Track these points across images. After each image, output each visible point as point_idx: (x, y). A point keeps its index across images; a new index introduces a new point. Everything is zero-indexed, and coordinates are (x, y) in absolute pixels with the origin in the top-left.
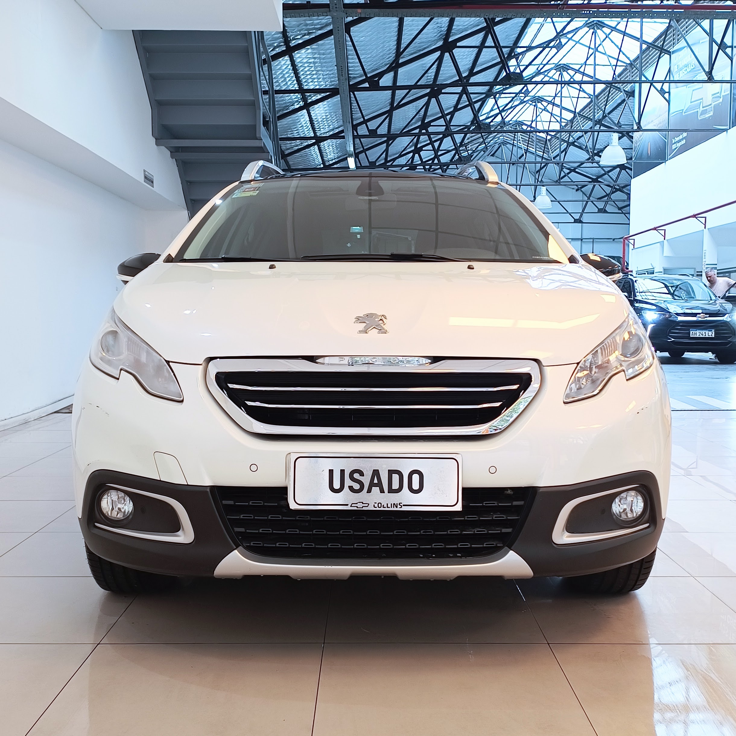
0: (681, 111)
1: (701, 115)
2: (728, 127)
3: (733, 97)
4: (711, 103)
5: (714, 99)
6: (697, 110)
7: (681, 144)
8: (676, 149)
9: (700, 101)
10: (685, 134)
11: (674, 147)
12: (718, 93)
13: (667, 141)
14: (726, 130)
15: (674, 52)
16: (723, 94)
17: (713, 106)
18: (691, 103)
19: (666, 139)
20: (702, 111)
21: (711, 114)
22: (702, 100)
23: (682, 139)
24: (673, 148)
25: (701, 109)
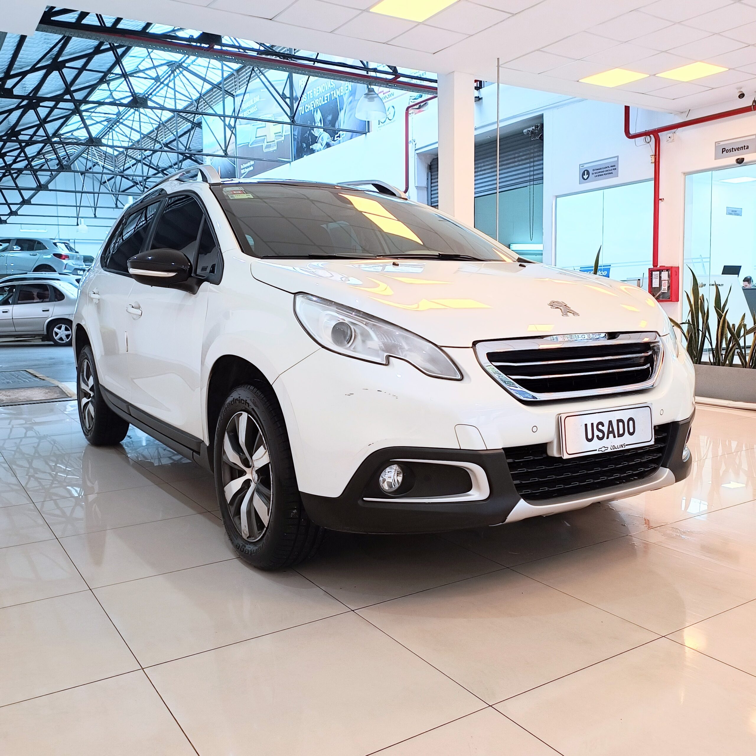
0: (248, 144)
1: (266, 148)
2: (291, 160)
3: (294, 137)
4: (273, 140)
5: (277, 137)
6: (261, 144)
7: (249, 170)
8: (244, 173)
9: (264, 137)
10: (252, 163)
11: (243, 171)
12: (280, 132)
13: (236, 166)
14: (290, 162)
15: (237, 96)
16: (284, 134)
17: (276, 142)
18: (256, 138)
19: (235, 164)
20: (267, 145)
21: (275, 148)
22: (265, 137)
23: (250, 166)
24: (242, 173)
25: (266, 144)
